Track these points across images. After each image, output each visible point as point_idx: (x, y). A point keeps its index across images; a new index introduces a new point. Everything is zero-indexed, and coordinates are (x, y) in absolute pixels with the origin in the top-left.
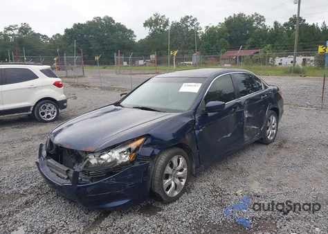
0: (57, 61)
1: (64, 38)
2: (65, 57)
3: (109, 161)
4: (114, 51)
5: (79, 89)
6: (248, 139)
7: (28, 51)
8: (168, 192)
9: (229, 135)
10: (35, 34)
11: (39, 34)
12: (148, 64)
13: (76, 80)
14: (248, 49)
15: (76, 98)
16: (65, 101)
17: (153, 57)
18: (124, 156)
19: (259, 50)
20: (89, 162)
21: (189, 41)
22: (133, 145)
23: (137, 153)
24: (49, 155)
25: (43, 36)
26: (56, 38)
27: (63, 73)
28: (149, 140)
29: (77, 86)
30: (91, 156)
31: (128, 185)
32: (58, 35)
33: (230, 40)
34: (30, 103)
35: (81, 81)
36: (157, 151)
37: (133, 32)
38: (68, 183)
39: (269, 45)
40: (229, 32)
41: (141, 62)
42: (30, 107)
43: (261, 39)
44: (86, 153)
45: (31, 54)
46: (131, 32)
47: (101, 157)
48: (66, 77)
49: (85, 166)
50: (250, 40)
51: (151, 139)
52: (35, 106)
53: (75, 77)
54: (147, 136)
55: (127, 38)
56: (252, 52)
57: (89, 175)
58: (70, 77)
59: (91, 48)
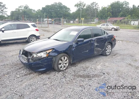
0: (38, 20)
1: (42, 11)
2: (41, 19)
3: (40, 56)
4: (61, 17)
5: (46, 32)
6: (97, 53)
7: (27, 16)
8: (61, 69)
9: (87, 51)
10: (30, 9)
11: (32, 9)
12: (75, 22)
13: (45, 29)
14: (120, 17)
15: (44, 36)
16: (39, 36)
17: (77, 20)
18: (45, 55)
19: (125, 18)
20: (33, 56)
21: (94, 13)
22: (48, 52)
23: (49, 54)
24: (23, 54)
25: (33, 10)
26: (38, 11)
27: (40, 25)
28: (54, 51)
29: (45, 31)
30: (34, 54)
31: (45, 64)
32: (39, 10)
33: (112, 13)
34: (27, 36)
35: (47, 29)
36: (56, 54)
37: (70, 9)
38: (27, 62)
39: (130, 16)
40: (112, 9)
41: (72, 22)
42: (27, 38)
43: (126, 13)
44: (33, 53)
45: (28, 18)
46: (69, 9)
47: (37, 55)
48: (41, 27)
49: (32, 57)
50: (121, 13)
51: (54, 50)
52: (28, 38)
53: (45, 27)
54: (53, 49)
55: (67, 11)
56: (121, 18)
57: (33, 60)
58: (43, 27)
59: (52, 15)
